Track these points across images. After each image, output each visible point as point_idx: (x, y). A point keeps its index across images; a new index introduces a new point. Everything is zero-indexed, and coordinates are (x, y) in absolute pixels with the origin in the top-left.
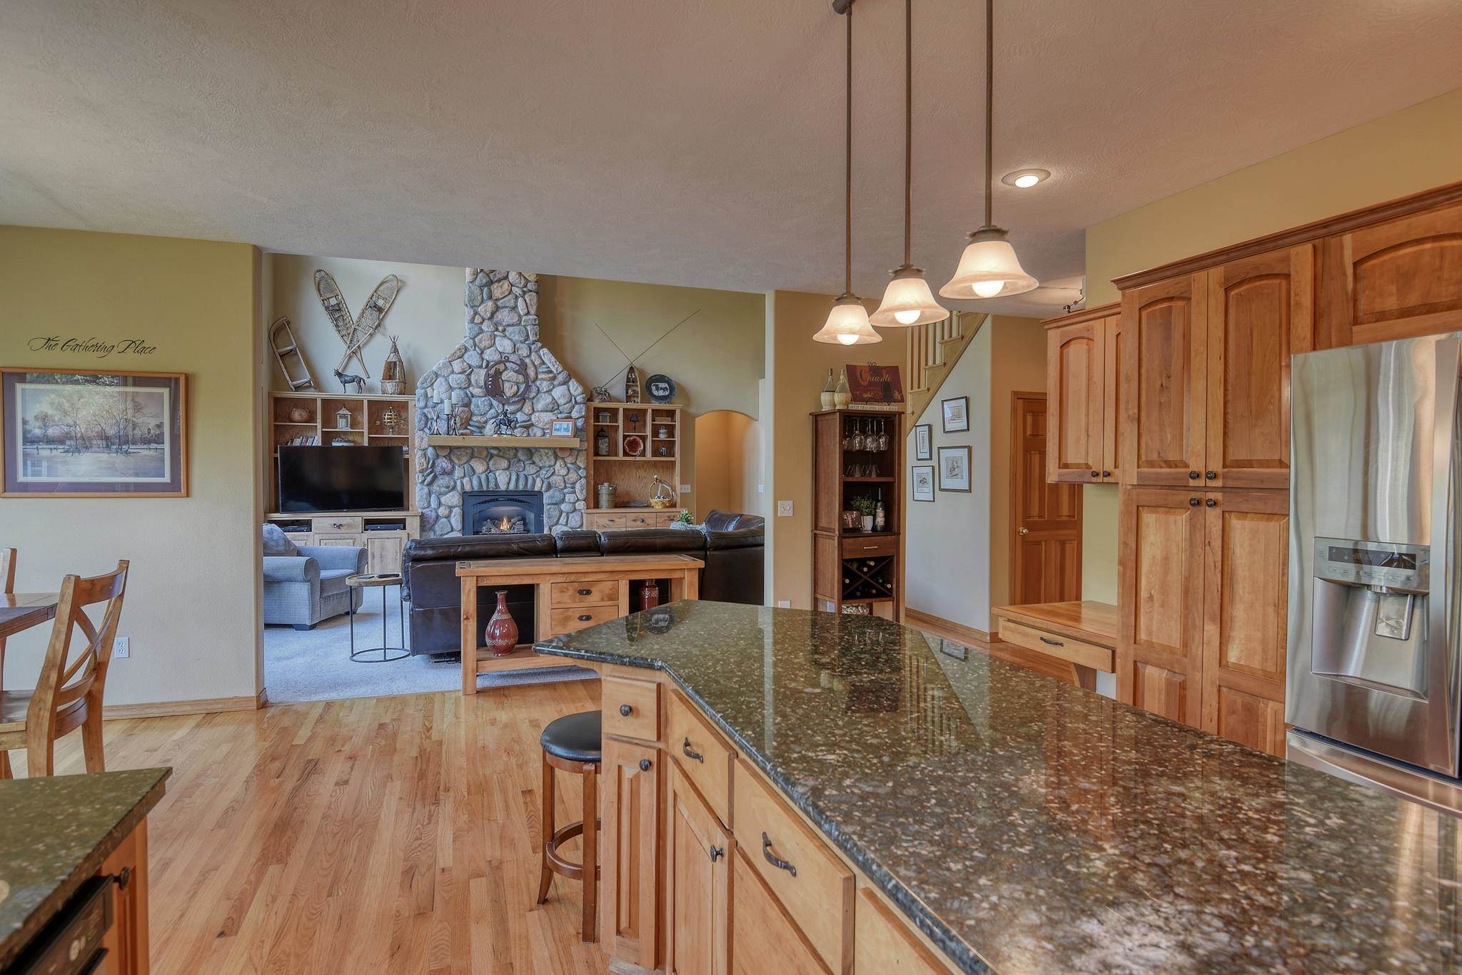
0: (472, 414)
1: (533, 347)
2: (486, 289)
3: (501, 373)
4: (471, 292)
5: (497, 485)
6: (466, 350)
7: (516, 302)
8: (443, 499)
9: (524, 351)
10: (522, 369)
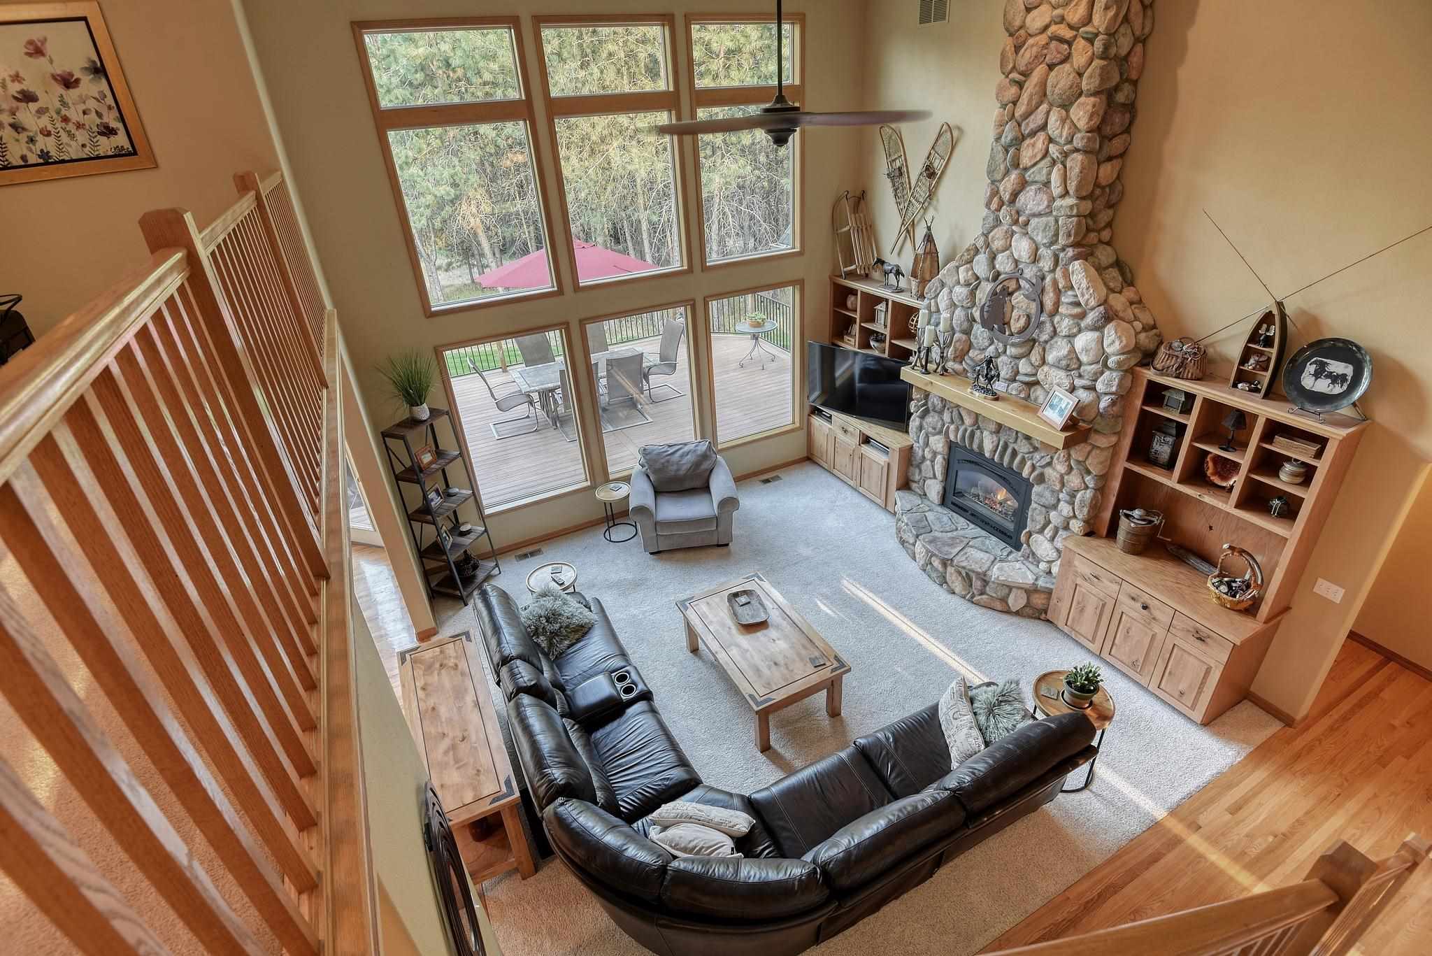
0: (970, 346)
1: (1062, 255)
2: (1012, 151)
3: (1011, 294)
4: (992, 158)
5: (981, 446)
6: (977, 251)
7: (1049, 174)
8: (932, 439)
9: (1046, 264)
10: (1038, 294)
